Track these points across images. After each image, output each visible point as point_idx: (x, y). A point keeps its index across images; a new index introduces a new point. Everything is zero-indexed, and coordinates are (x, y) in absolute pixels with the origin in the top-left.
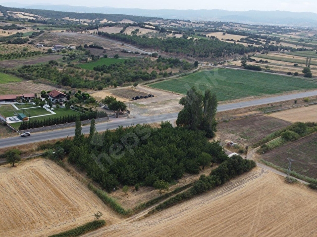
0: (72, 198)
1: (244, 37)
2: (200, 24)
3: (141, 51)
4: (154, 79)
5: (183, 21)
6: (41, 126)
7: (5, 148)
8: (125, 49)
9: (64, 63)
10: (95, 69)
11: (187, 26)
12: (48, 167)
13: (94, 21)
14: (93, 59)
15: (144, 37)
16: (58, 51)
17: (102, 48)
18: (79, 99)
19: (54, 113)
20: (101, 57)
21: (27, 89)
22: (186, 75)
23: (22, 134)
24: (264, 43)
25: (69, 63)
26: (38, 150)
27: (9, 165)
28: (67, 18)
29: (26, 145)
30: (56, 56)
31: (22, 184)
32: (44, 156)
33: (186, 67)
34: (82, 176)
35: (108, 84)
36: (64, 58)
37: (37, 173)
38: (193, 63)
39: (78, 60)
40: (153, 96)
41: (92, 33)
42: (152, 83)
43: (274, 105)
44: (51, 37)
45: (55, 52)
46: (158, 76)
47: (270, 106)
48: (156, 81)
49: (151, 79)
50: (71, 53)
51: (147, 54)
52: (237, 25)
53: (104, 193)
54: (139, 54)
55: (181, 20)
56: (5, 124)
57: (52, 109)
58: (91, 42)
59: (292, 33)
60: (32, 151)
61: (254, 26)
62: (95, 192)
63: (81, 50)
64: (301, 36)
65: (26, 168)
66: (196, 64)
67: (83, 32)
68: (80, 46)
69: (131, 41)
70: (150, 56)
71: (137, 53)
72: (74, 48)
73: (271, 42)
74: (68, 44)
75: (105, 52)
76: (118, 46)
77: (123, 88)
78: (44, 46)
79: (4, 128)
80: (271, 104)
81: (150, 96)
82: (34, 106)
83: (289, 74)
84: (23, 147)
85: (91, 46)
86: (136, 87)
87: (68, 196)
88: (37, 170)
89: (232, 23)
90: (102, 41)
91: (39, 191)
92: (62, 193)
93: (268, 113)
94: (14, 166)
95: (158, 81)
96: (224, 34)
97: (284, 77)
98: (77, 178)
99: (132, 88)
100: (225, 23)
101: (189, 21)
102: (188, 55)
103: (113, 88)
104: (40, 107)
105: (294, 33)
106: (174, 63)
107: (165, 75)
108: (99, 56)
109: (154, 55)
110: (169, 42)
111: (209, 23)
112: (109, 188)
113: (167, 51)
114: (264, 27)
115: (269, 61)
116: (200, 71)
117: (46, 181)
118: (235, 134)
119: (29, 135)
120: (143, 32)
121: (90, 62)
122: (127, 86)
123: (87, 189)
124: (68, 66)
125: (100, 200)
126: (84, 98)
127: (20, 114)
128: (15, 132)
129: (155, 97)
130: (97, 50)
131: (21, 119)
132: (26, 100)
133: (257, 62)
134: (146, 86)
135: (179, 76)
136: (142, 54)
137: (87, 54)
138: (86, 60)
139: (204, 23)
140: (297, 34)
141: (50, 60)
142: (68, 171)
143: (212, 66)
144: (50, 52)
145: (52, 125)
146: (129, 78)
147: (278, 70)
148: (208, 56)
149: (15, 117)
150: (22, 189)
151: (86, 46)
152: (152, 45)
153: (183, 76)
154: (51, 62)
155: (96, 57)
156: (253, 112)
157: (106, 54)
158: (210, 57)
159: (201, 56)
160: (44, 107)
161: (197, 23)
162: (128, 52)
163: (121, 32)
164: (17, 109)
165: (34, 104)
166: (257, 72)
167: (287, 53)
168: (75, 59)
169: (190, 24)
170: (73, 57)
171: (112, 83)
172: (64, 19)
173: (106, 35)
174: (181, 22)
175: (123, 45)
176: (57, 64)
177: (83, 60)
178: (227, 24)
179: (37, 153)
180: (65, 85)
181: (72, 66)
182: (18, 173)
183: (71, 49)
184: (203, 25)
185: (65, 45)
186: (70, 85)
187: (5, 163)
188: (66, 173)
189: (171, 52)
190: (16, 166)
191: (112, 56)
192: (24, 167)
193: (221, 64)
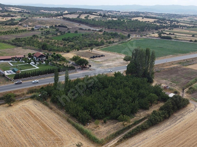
0: (57, 130)
1: (156, 20)
2: (126, 13)
3: (92, 29)
4: (103, 45)
5: (115, 11)
6: (30, 76)
7: (4, 93)
8: (82, 28)
9: (42, 37)
10: (63, 40)
11: (118, 14)
12: (36, 106)
13: (59, 12)
14: (61, 34)
15: (93, 20)
16: (38, 29)
17: (67, 27)
18: (55, 58)
19: (37, 68)
20: (66, 32)
21: (19, 53)
22: (123, 43)
23: (16, 82)
24: (169, 23)
25: (46, 36)
26: (28, 93)
27: (7, 105)
28: (43, 11)
29: (19, 90)
30: (37, 32)
31: (17, 119)
32: (32, 98)
33: (123, 38)
34: (62, 113)
35: (73, 49)
36: (42, 33)
37: (28, 111)
38: (126, 35)
39: (52, 34)
40: (104, 56)
41: (59, 18)
42: (102, 47)
43: (188, 60)
44: (33, 21)
45: (36, 30)
46: (105, 43)
47: (185, 61)
48: (104, 47)
49: (101, 45)
50: (46, 30)
51: (95, 30)
52: (149, 13)
53: (81, 126)
54: (91, 30)
55: (114, 11)
56: (4, 76)
57: (36, 65)
58: (59, 23)
59: (184, 18)
60: (23, 94)
61: (160, 14)
62: (73, 125)
63: (53, 28)
64: (190, 19)
65: (19, 107)
66: (129, 36)
67: (54, 18)
68: (52, 26)
69: (85, 22)
70: (98, 31)
71: (89, 30)
72: (48, 27)
73: (174, 23)
74: (44, 25)
75: (68, 29)
76: (77, 26)
77: (83, 51)
78: (29, 26)
79: (3, 79)
80: (186, 60)
81: (102, 56)
82: (24, 63)
83: (191, 41)
84: (17, 91)
85: (59, 26)
86: (92, 50)
87: (53, 128)
88: (28, 108)
89: (146, 12)
90: (66, 23)
91: (30, 125)
92: (48, 126)
93: (185, 66)
94: (10, 106)
95: (106, 46)
96: (143, 18)
97: (188, 43)
98: (58, 114)
99: (90, 51)
100: (141, 12)
101: (119, 12)
102: (123, 30)
103: (76, 51)
104: (28, 64)
105: (185, 18)
106: (115, 35)
107: (110, 43)
108: (65, 32)
109: (100, 31)
110: (110, 23)
111: (132, 13)
112: (84, 122)
113: (109, 28)
114: (166, 14)
115: (175, 34)
116: (132, 40)
117: (35, 116)
118: (167, 80)
119: (21, 83)
120: (92, 17)
121: (60, 35)
122: (86, 50)
123: (66, 123)
124: (45, 38)
125: (78, 132)
126: (58, 58)
127: (14, 69)
128: (11, 80)
129: (105, 57)
130: (63, 28)
131: (14, 71)
132: (18, 59)
133: (167, 34)
134: (98, 49)
135: (119, 44)
136: (93, 30)
137: (57, 30)
138: (57, 34)
139: (129, 13)
140: (188, 18)
141: (33, 35)
142: (51, 108)
143: (139, 37)
144: (33, 30)
145: (37, 75)
146: (87, 44)
147: (183, 39)
148: (136, 31)
149: (11, 71)
150: (17, 124)
151: (56, 26)
152: (99, 25)
153: (121, 43)
154: (34, 36)
155: (63, 32)
156: (176, 65)
157: (69, 30)
158: (137, 32)
159: (131, 31)
160: (30, 64)
161: (124, 12)
162: (83, 29)
163: (78, 17)
164: (12, 65)
165: (24, 62)
166: (170, 40)
167: (185, 29)
168: (49, 34)
169: (120, 13)
170: (48, 33)
171: (75, 48)
172: (40, 11)
173: (68, 19)
174: (114, 12)
175: (80, 25)
176: (38, 37)
177: (54, 34)
178: (143, 13)
179: (27, 95)
180: (44, 49)
181: (48, 38)
182: (14, 111)
183: (46, 28)
184: (128, 14)
185: (42, 25)
186: (47, 50)
187: (4, 104)
188: (50, 110)
189: (111, 28)
190: (12, 106)
191: (73, 32)
192: (18, 106)
193: (145, 36)
